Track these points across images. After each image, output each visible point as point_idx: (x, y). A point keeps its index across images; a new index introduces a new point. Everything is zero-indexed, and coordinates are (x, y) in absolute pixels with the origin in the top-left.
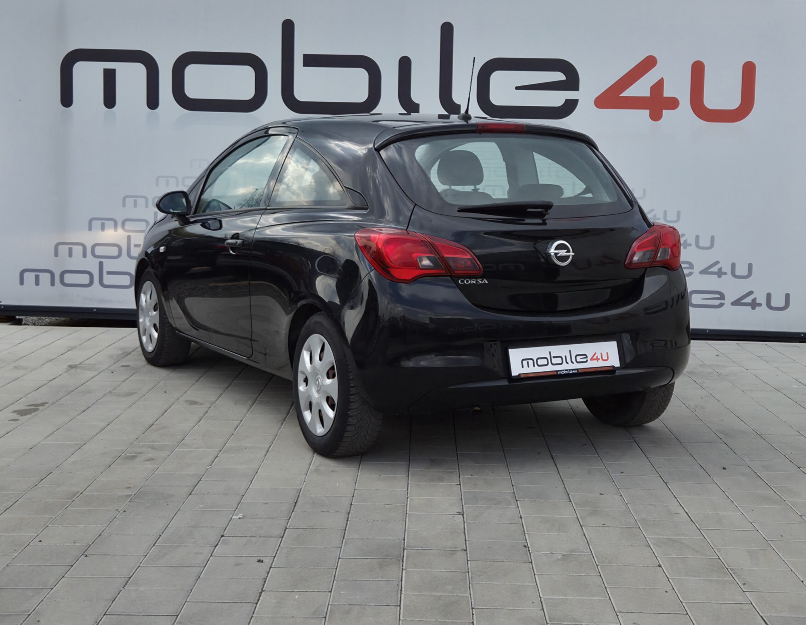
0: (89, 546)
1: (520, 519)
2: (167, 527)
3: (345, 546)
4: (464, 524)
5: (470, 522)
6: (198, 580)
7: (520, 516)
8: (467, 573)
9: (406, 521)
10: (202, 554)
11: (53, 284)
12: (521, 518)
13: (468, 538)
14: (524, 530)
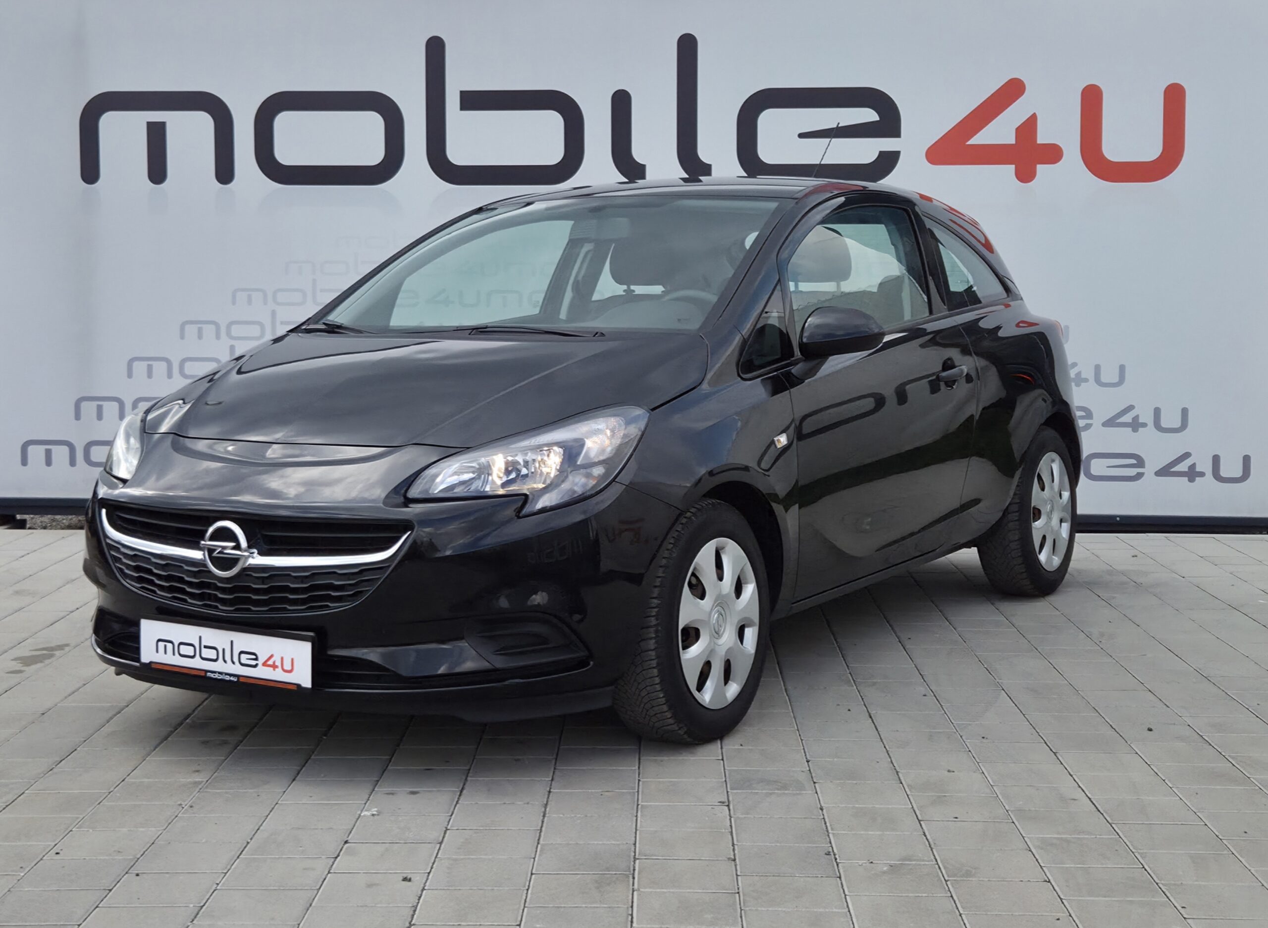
0: (136, 859)
1: (820, 811)
2: (258, 829)
3: (540, 855)
4: (730, 819)
5: (740, 816)
6: (308, 909)
7: (819, 806)
8: (738, 895)
9: (637, 816)
10: (313, 869)
11: (73, 463)
12: (822, 809)
13: (737, 840)
14: (827, 828)
